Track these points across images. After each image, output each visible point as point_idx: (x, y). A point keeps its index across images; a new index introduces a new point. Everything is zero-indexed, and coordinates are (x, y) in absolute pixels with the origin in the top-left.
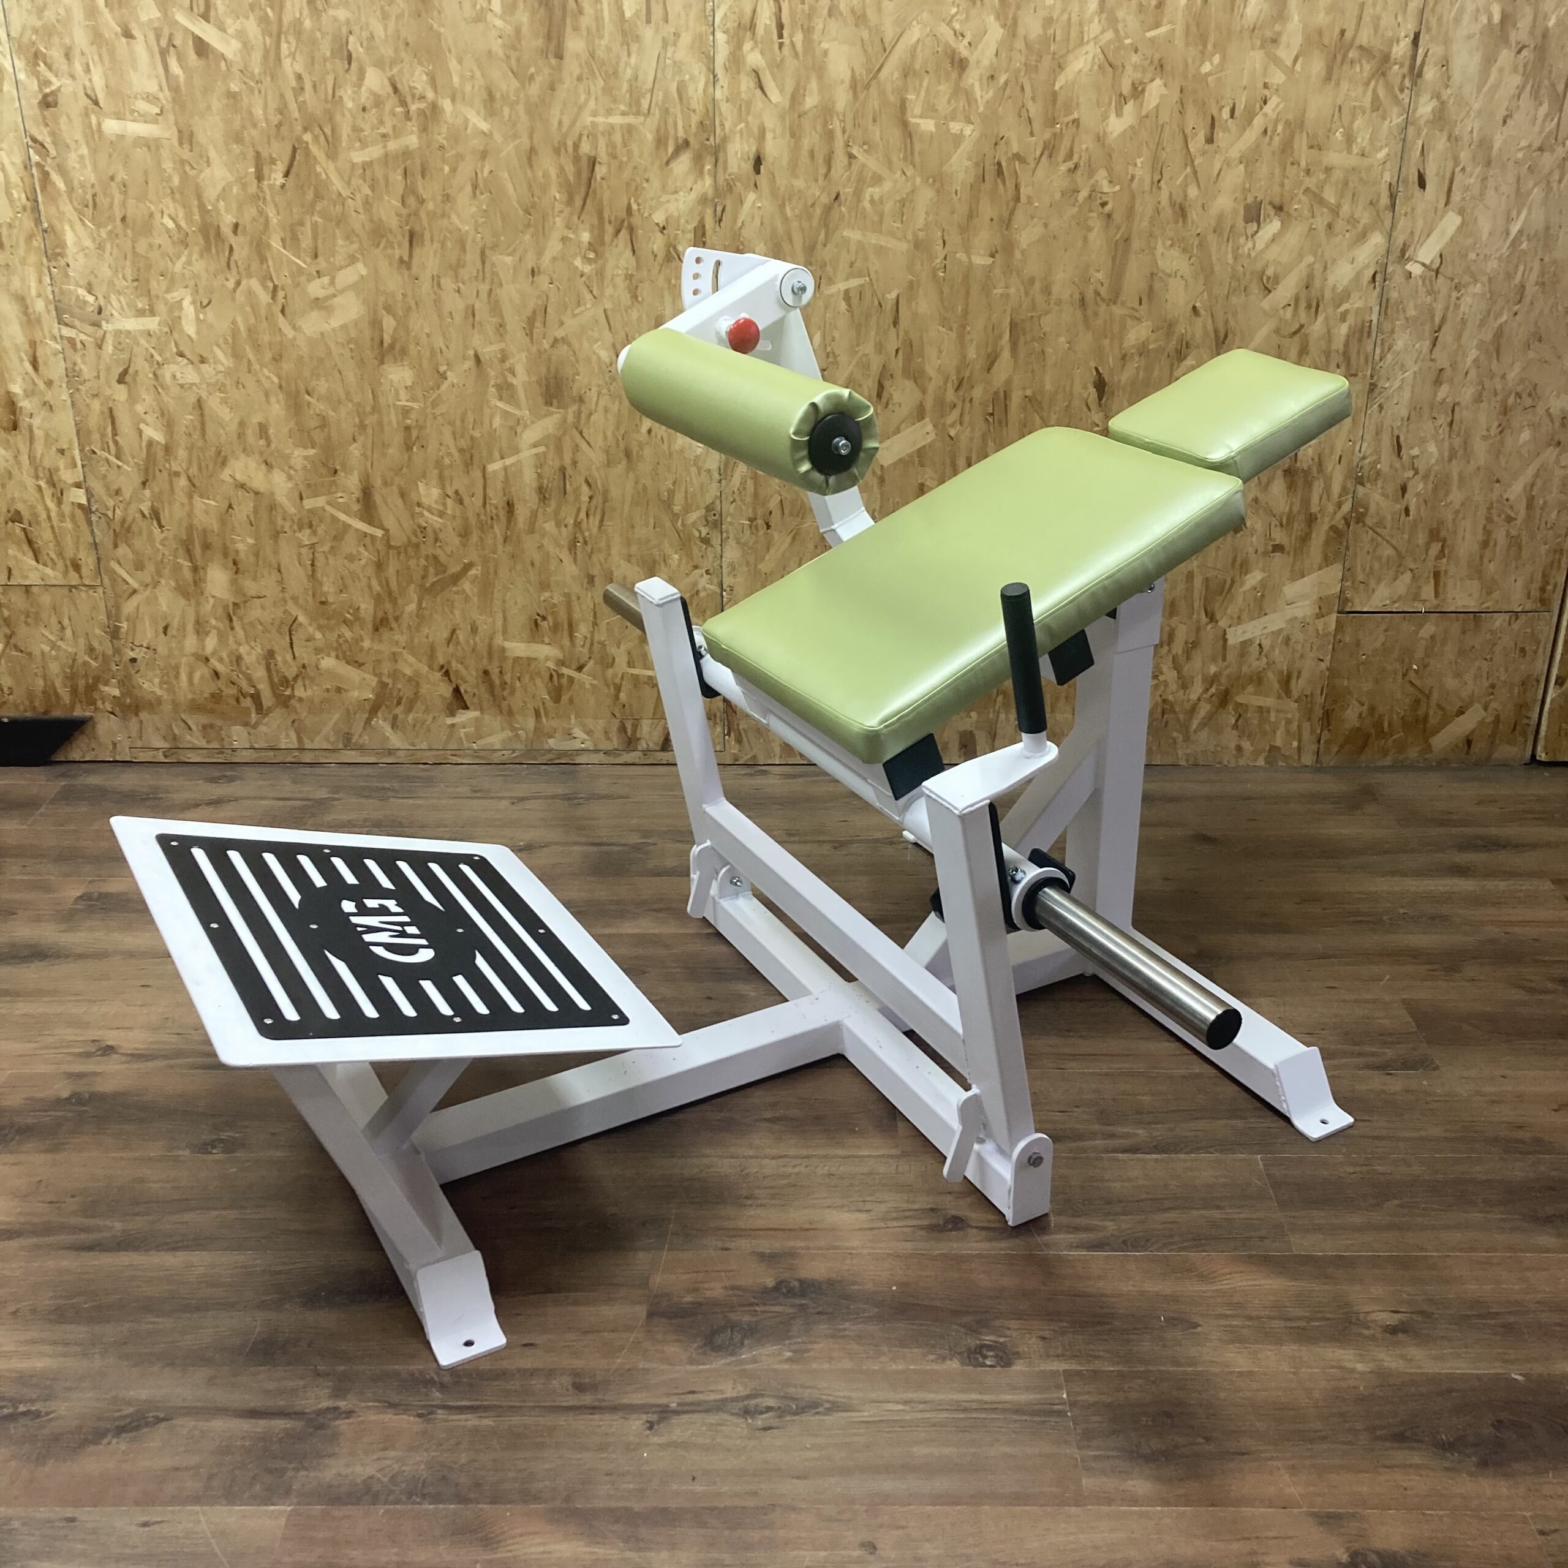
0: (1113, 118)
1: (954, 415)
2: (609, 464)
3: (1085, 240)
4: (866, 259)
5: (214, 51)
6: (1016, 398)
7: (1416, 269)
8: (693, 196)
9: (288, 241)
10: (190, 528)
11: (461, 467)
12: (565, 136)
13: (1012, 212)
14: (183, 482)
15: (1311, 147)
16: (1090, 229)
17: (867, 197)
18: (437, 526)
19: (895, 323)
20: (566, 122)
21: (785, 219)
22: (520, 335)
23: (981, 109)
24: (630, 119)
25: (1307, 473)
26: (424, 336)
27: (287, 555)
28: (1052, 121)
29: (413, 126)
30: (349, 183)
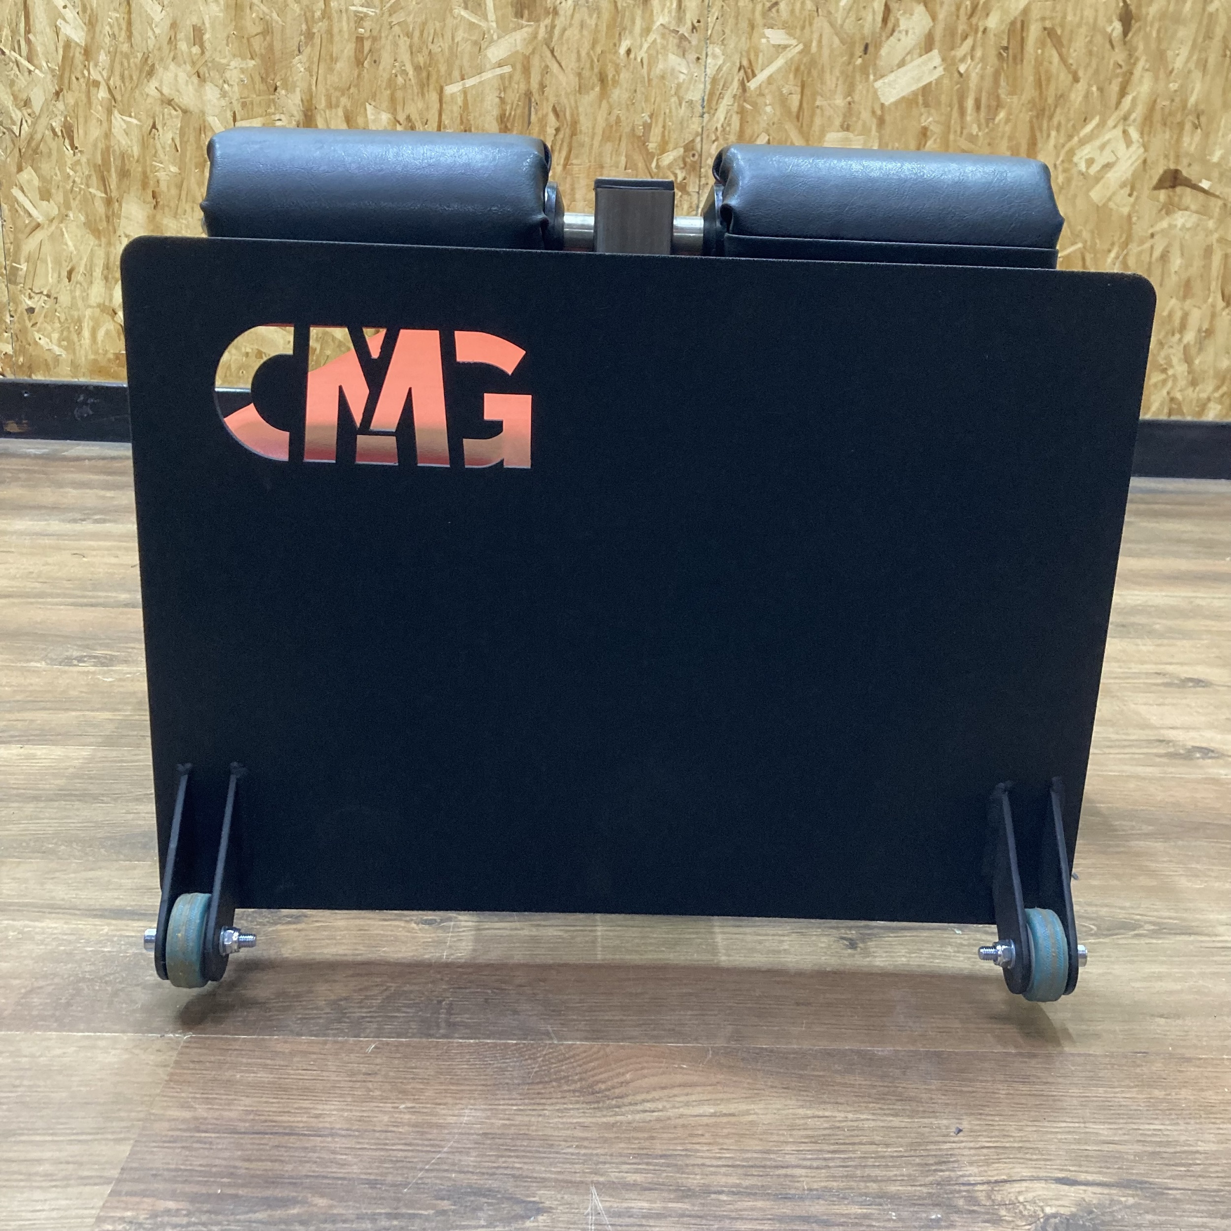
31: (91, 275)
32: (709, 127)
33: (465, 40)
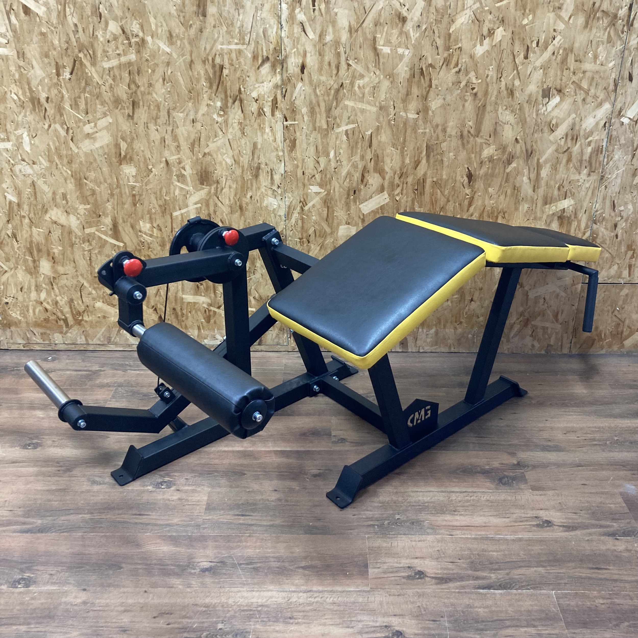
0: (478, 45)
1: (398, 190)
2: (232, 212)
3: (464, 106)
4: (356, 115)
5: (33, 12)
6: (429, 181)
7: (625, 121)
8: (271, 84)
9: (73, 106)
10: (31, 242)
11: (161, 214)
12: (208, 55)
13: (428, 92)
14: (27, 221)
15: (576, 61)
16: (466, 101)
17: (357, 85)
18: (149, 241)
19: (370, 146)
20: (208, 47)
21: (316, 95)
22: (188, 151)
23: (413, 42)
24: (239, 47)
25: (569, 218)
26: (141, 152)
27: (78, 255)
28: (448, 48)
29: (133, 50)
30: (102, 78)
31: (30, 289)
32: (289, 225)
33: (179, 194)
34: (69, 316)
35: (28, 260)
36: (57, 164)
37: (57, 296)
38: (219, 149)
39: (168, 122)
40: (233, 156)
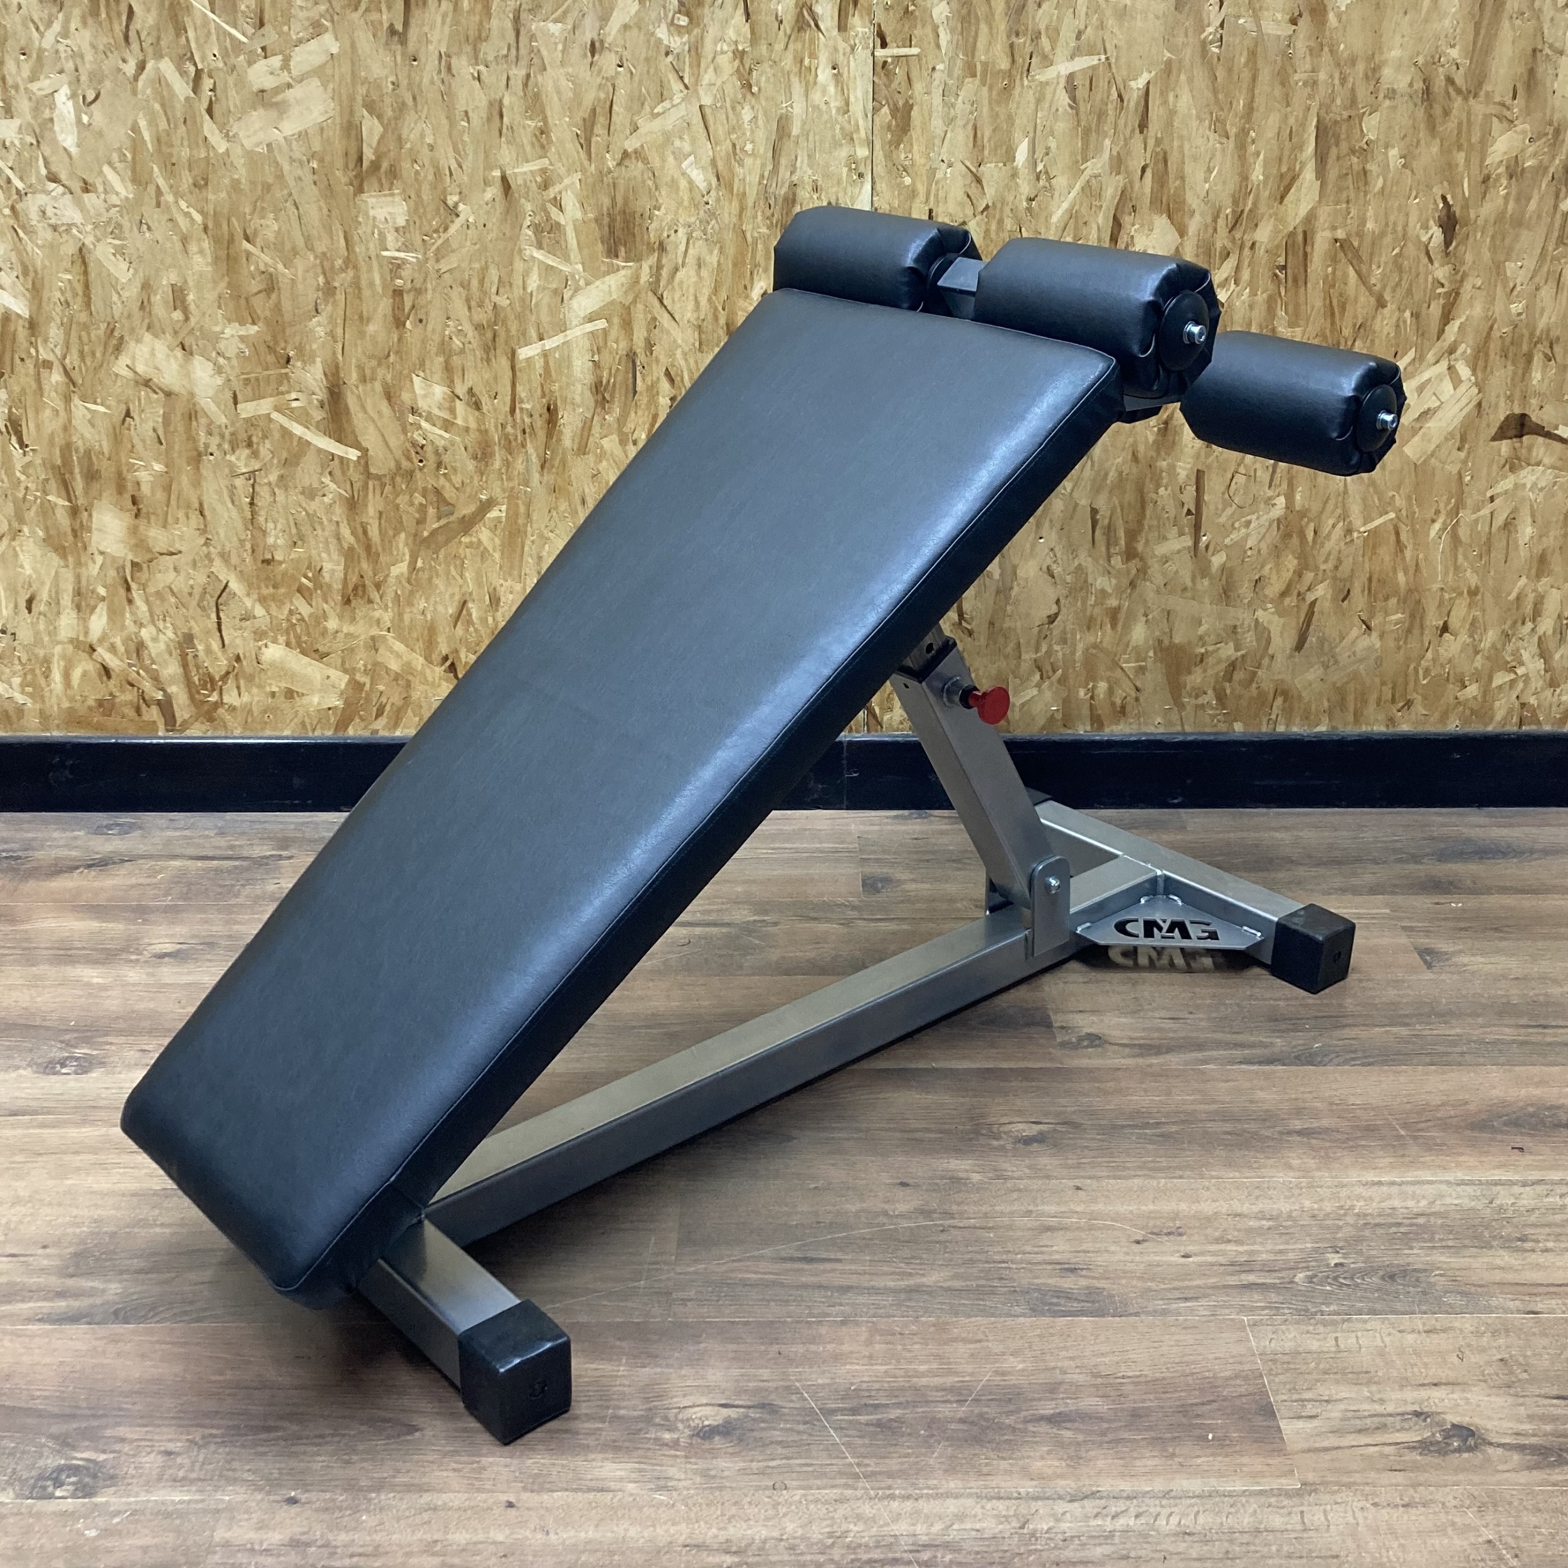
31: (58, 603)
33: (542, 289)
34: (177, 691)
35: (53, 507)
36: (159, 192)
37: (141, 625)
38: (668, 138)
39: (513, 51)
40: (714, 162)
